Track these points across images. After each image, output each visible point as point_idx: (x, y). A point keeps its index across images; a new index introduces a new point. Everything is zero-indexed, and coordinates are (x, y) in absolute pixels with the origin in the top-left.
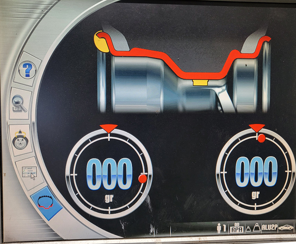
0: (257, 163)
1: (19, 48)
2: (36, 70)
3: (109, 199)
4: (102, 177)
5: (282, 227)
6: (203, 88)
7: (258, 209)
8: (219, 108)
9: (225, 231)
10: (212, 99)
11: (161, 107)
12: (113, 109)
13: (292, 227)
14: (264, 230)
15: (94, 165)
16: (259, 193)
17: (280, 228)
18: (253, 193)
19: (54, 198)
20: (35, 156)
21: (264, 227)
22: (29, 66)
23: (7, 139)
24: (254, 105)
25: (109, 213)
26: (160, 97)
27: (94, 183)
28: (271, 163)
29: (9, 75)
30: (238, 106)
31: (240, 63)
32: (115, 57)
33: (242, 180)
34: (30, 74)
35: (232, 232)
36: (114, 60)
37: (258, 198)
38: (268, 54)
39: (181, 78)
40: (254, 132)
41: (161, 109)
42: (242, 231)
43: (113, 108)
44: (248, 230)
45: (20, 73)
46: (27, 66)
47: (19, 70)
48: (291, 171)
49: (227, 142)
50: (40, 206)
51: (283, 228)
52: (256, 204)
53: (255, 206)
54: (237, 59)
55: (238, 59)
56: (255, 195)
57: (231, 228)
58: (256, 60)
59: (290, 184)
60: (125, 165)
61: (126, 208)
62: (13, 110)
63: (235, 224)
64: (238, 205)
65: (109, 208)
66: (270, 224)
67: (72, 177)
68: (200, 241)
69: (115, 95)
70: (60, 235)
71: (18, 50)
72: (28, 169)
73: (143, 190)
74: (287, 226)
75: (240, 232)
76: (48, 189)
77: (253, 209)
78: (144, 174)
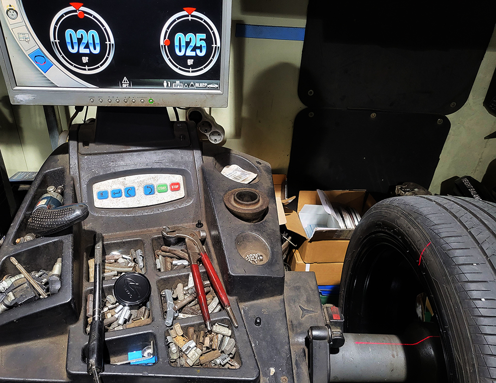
0: (190, 38)
3: (85, 60)
7: (192, 72)
9: (170, 86)
13: (217, 86)
14: (197, 87)
15: (70, 35)
16: (193, 61)
17: (209, 86)
18: (188, 60)
19: (45, 57)
20: (25, 25)
21: (197, 85)
25: (87, 70)
27: (73, 48)
33: (180, 51)
35: (175, 87)
37: (192, 64)
40: (188, 14)
44: (186, 86)
48: (216, 46)
49: (167, 21)
50: (37, 62)
51: (211, 86)
52: (191, 68)
53: (191, 70)
56: (190, 62)
57: (174, 84)
59: (216, 55)
60: (93, 36)
61: (98, 67)
63: (176, 81)
64: (178, 68)
65: (86, 66)
66: (201, 83)
67: (56, 42)
68: (151, 92)
70: (55, 83)
72: (22, 35)
73: (109, 55)
74: (213, 85)
75: (181, 87)
76: (40, 51)
77: (189, 72)
78: (108, 43)
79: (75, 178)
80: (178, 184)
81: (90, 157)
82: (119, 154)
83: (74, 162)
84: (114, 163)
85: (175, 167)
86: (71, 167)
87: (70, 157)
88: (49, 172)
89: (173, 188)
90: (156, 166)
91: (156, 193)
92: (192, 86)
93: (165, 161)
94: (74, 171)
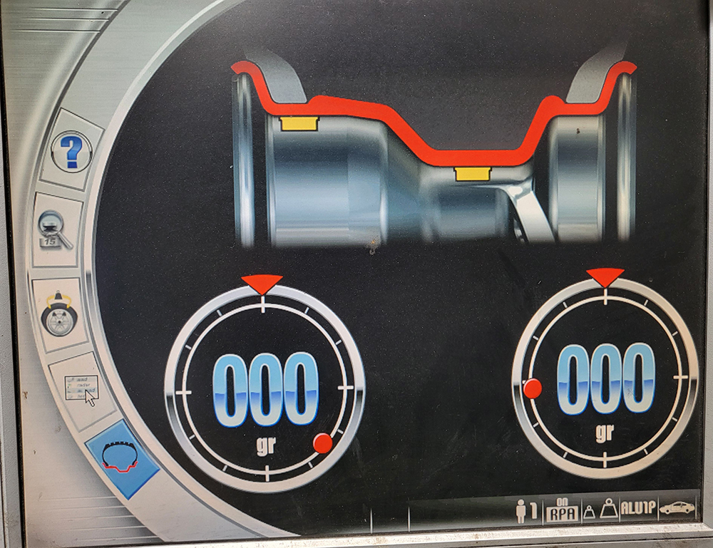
0: (606, 359)
1: (52, 102)
2: (91, 153)
3: (265, 446)
4: (249, 396)
5: (667, 507)
6: (479, 186)
7: (611, 465)
8: (518, 232)
9: (536, 518)
10: (501, 212)
11: (381, 232)
12: (272, 239)
13: (691, 508)
14: (625, 515)
15: (230, 371)
16: (613, 430)
17: (663, 510)
18: (599, 428)
19: (139, 446)
20: (93, 350)
21: (626, 508)
22: (74, 143)
23: (29, 314)
24: (597, 223)
25: (268, 479)
26: (379, 210)
27: (231, 411)
28: (639, 358)
29: (30, 164)
30: (560, 226)
31: (564, 127)
32: (273, 119)
33: (573, 399)
34: (78, 161)
35: (552, 519)
36: (272, 126)
37: (610, 439)
38: (631, 103)
39: (428, 163)
40: (599, 286)
41: (381, 237)
42: (574, 518)
43: (272, 237)
44: (589, 514)
45: (56, 159)
46: (71, 142)
47: (52, 153)
48: (686, 377)
49: (536, 312)
50: (107, 465)
51: (671, 509)
52: (605, 454)
53: (605, 459)
54: (557, 117)
55: (559, 118)
56: (604, 433)
57: (549, 509)
58: (601, 117)
59: (685, 406)
60: (300, 369)
61: (305, 468)
62: (42, 247)
63: (558, 500)
64: (564, 456)
65: (267, 467)
66: (639, 501)
67: (179, 398)
68: (477, 542)
69: (275, 206)
70: (154, 533)
71: (49, 107)
72: (79, 380)
73: (343, 426)
74: (679, 505)
75: (571, 519)
76: (126, 427)
77: (600, 465)
78: (345, 388)
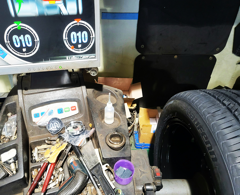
3: (24, 50)
5: (90, 57)
6: (53, 5)
7: (81, 51)
8: (62, 13)
10: (58, 10)
13: (94, 57)
15: (15, 38)
18: (79, 45)
19: (3, 50)
21: (84, 57)
24: (76, 12)
25: (26, 55)
26: (36, 10)
27: (17, 44)
33: (74, 41)
37: (81, 47)
41: (37, 15)
44: (78, 58)
48: (92, 37)
49: (66, 27)
57: (72, 58)
59: (93, 41)
60: (28, 37)
61: (32, 53)
63: (73, 56)
64: (74, 50)
67: (8, 43)
70: (9, 63)
73: (37, 46)
75: (75, 59)
77: (79, 51)
78: (36, 40)
79: (22, 107)
80: (75, 107)
81: (29, 96)
82: (44, 93)
83: (21, 99)
84: (41, 98)
85: (73, 98)
86: (19, 102)
87: (19, 97)
88: (8, 105)
89: (72, 109)
90: (63, 98)
91: (64, 112)
92: (81, 58)
93: (67, 95)
94: (21, 104)
